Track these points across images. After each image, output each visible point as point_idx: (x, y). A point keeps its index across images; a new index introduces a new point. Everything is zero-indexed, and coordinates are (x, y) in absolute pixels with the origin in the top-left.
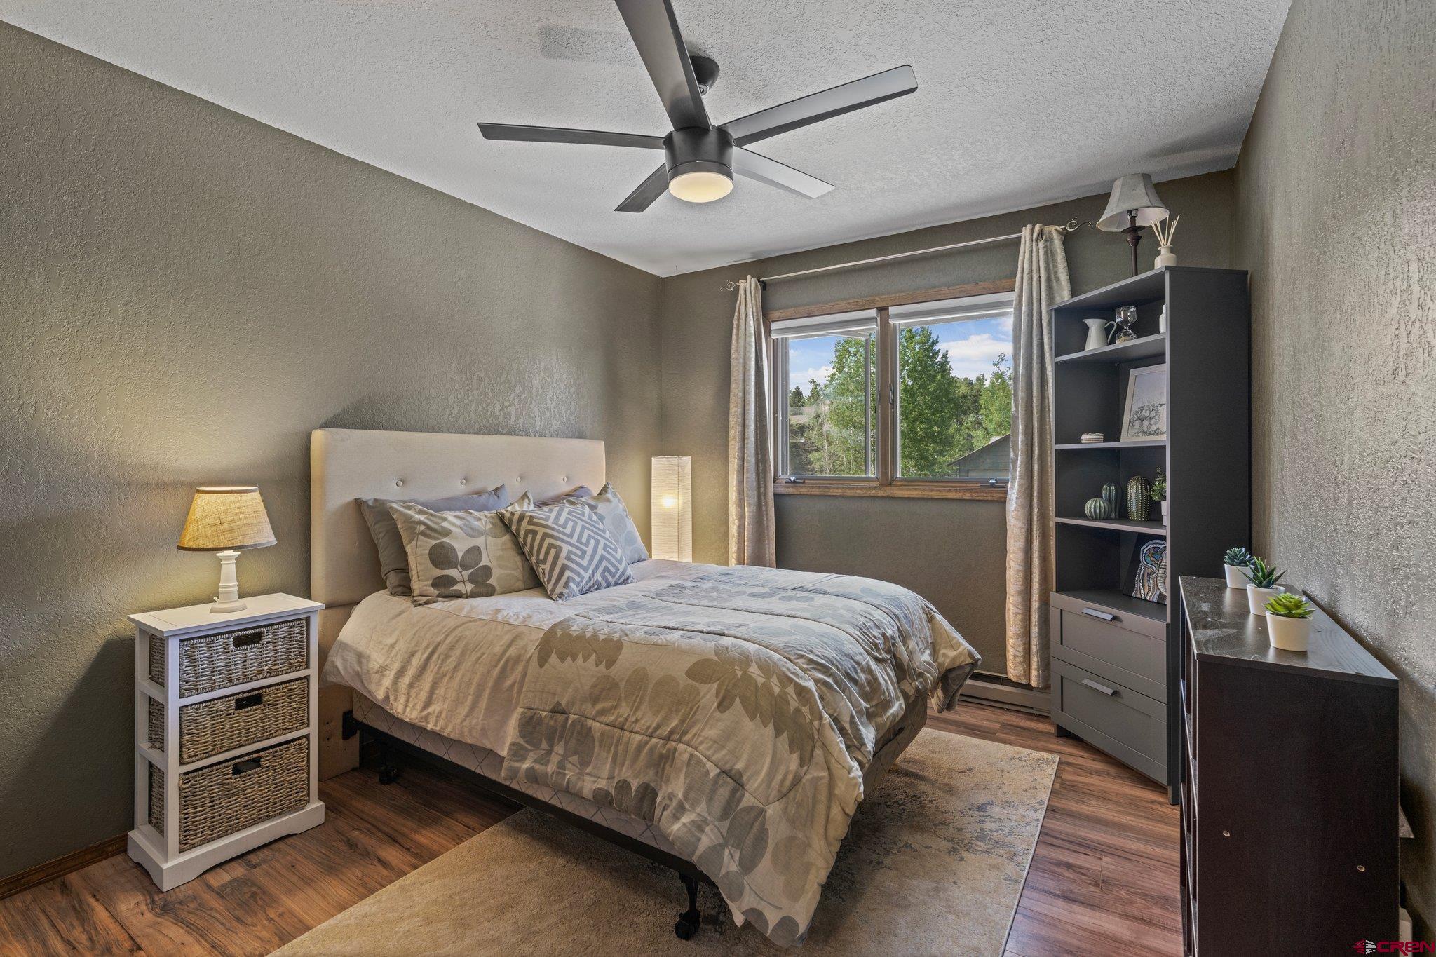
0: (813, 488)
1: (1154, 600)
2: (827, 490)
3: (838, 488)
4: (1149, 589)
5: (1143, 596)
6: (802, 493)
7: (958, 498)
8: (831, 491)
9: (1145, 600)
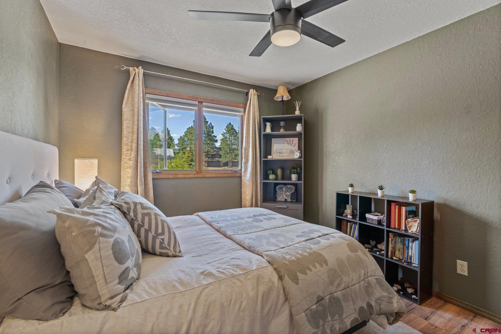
0: (169, 175)
1: (284, 201)
2: (176, 176)
3: (181, 174)
4: (281, 198)
5: (280, 200)
6: (164, 178)
7: (227, 176)
8: (178, 176)
9: (281, 201)
